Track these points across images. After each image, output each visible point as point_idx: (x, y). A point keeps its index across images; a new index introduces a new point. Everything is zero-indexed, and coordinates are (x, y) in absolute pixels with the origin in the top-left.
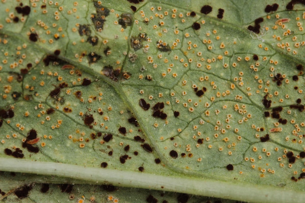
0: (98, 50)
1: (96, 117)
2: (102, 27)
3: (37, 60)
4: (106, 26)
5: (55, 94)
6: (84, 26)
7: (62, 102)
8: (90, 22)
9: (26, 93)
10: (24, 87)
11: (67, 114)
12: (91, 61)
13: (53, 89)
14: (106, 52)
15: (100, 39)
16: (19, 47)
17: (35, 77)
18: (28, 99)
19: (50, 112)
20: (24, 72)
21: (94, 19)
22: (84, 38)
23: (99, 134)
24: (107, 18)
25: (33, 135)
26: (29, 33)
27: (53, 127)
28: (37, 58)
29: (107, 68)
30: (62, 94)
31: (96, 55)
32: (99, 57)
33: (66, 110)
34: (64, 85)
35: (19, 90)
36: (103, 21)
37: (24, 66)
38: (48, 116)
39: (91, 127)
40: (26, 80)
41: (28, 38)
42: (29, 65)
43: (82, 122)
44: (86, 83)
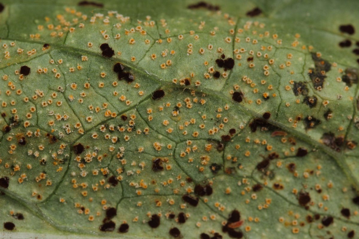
0: (316, 113)
1: (313, 196)
2: (322, 85)
3: (242, 125)
4: (327, 83)
5: (262, 166)
6: (300, 84)
7: (272, 177)
8: (307, 79)
9: (228, 165)
10: (225, 158)
11: (278, 191)
12: (308, 127)
13: (260, 160)
14: (326, 115)
15: (319, 100)
16: (220, 109)
17: (239, 145)
18: (230, 172)
19: (257, 188)
20: (226, 139)
21: (311, 75)
22: (300, 98)
23: (317, 217)
24: (327, 74)
25: (235, 216)
26: (232, 91)
27: (260, 207)
28: (242, 123)
29: (328, 135)
30: (271, 167)
31: (314, 120)
32: (317, 122)
33: (277, 186)
34: (274, 156)
35: (218, 160)
36: (323, 78)
37: (226, 132)
38: (254, 195)
39: (307, 208)
40: (227, 149)
41: (231, 97)
42: (232, 131)
43: (296, 202)
44: (301, 154)
